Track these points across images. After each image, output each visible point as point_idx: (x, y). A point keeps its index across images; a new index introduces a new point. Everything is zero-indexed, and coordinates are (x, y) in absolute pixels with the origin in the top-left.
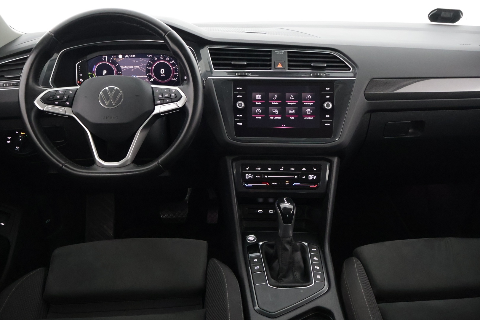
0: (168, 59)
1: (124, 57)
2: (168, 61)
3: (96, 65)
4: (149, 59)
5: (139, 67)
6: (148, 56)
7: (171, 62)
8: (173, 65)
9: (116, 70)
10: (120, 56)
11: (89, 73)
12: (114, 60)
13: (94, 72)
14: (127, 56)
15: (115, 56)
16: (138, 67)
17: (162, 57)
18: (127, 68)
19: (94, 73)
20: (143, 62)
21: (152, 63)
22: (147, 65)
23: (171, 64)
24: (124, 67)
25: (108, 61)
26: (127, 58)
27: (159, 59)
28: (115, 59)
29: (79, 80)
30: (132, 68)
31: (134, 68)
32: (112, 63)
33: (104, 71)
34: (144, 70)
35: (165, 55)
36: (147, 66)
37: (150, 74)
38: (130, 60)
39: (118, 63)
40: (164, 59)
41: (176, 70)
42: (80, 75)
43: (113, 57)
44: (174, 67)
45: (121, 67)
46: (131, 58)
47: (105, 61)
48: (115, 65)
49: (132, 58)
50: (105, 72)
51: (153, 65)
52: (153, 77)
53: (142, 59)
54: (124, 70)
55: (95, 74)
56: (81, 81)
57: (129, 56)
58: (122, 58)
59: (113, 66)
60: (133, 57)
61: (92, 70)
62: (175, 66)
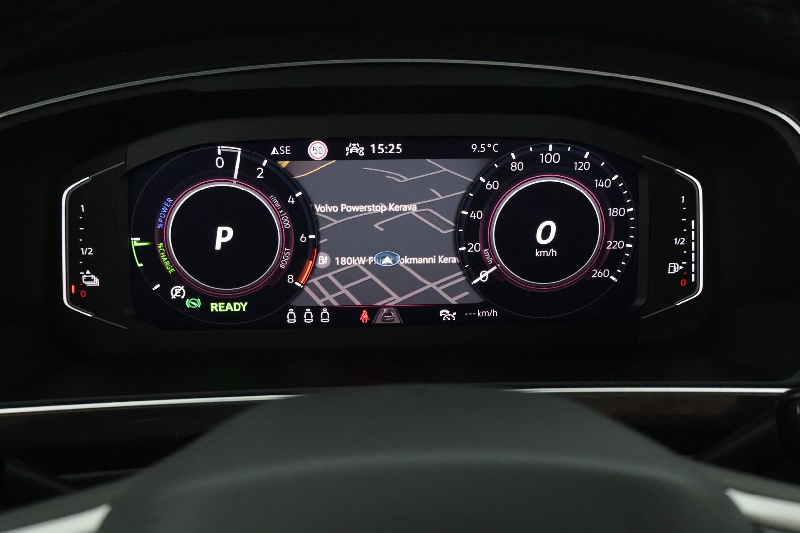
0: (583, 167)
1: (336, 152)
2: (586, 179)
3: (174, 198)
4: (475, 165)
5: (419, 207)
6: (474, 146)
7: (600, 184)
8: (609, 198)
9: (288, 224)
10: (318, 150)
11: (136, 242)
12: (279, 168)
13: (162, 232)
14: (354, 148)
15: (286, 150)
16: (413, 208)
17: (550, 156)
18: (352, 213)
19: (161, 240)
20: (443, 183)
21: (491, 186)
22: (466, 196)
23: (598, 193)
24: (334, 209)
25: (247, 175)
26: (354, 156)
27: (534, 167)
28: (284, 164)
29: (74, 278)
30: (378, 216)
31: (388, 214)
32: (264, 187)
33: (220, 229)
34: (445, 226)
35: (571, 142)
36: (465, 203)
37: (474, 247)
38: (370, 167)
39: (304, 185)
40: (565, 168)
41: (619, 228)
42: (84, 252)
43: (274, 152)
44: (614, 212)
45: (320, 209)
46: (377, 157)
47: (227, 173)
48: (283, 200)
49: (385, 157)
50: (225, 234)
51: (497, 196)
52: (491, 261)
53: (440, 167)
54: (336, 222)
55: (166, 246)
56: (89, 284)
57: (368, 150)
58: (328, 159)
59: (270, 205)
60: (390, 152)
61: (154, 222)
62: (620, 203)
